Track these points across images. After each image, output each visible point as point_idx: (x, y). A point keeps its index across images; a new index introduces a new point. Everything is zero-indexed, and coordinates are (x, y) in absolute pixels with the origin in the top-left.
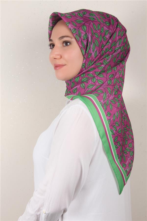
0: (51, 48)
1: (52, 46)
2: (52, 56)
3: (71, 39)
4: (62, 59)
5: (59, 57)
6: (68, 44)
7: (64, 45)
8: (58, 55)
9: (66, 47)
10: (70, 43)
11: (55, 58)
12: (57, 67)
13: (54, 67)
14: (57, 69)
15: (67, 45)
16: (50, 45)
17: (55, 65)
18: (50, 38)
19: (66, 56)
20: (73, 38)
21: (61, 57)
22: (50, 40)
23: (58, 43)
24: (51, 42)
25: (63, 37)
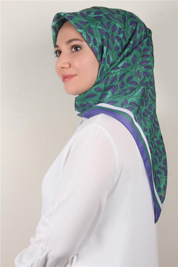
0: (57, 56)
1: (59, 52)
2: (58, 65)
3: (82, 42)
4: (71, 68)
5: (67, 66)
6: (79, 49)
7: (74, 51)
8: (66, 63)
9: (76, 53)
10: (80, 47)
11: (62, 68)
12: (65, 78)
13: (62, 78)
14: (66, 81)
15: (77, 50)
16: (56, 52)
17: (63, 76)
18: (56, 44)
19: (76, 64)
20: (83, 41)
21: (70, 66)
22: (56, 46)
23: (65, 49)
24: (57, 49)
25: (71, 41)
